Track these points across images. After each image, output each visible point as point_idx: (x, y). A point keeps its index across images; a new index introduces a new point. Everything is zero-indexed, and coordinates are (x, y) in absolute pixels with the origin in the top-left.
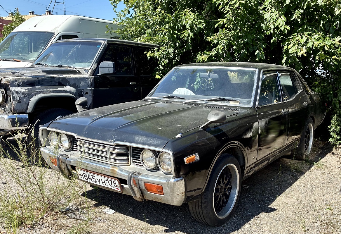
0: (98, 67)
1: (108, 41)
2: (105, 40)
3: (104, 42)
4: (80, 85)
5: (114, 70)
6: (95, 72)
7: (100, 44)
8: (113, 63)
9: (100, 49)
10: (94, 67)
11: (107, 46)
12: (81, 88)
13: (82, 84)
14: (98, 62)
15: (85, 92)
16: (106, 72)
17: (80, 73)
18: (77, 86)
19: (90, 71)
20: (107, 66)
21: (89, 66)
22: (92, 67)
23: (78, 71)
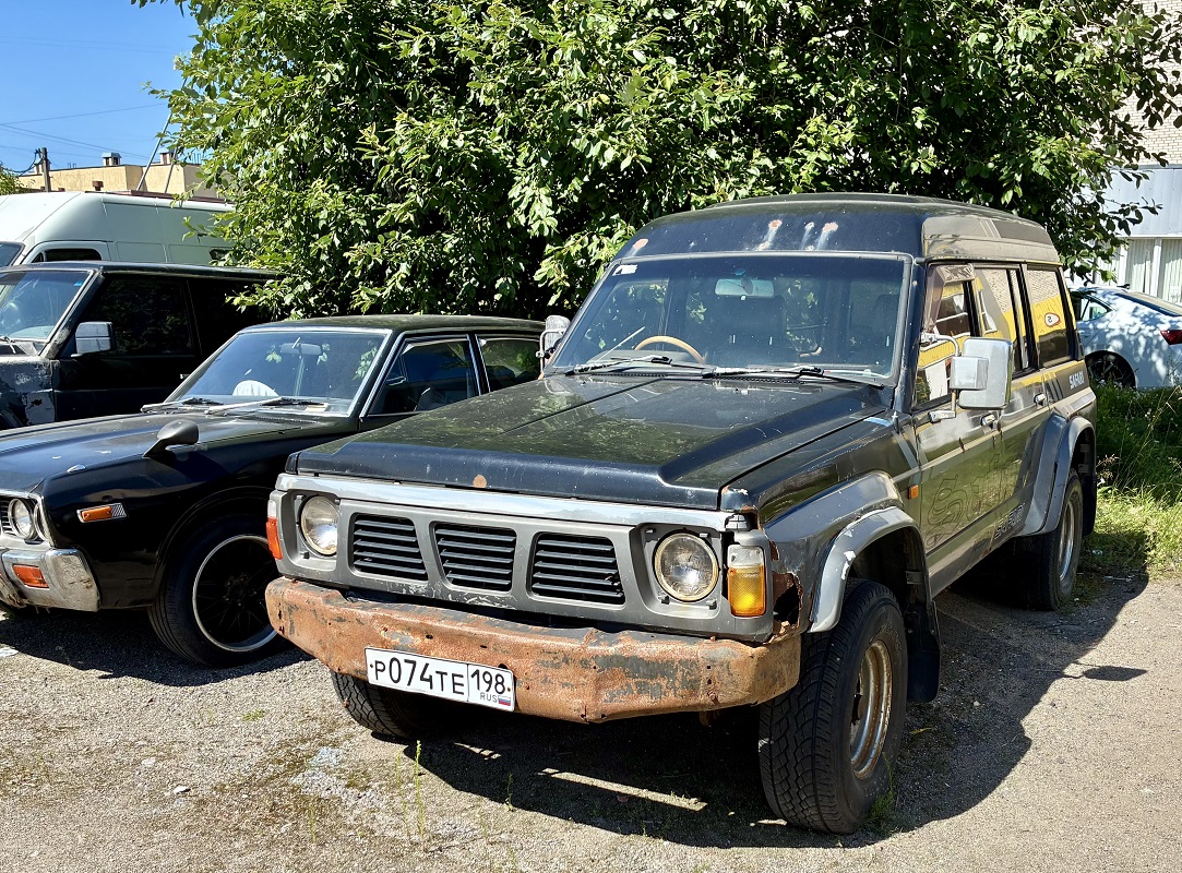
0: (71, 338)
1: (106, 268)
2: (98, 267)
3: (95, 272)
4: (14, 384)
5: (112, 342)
6: (64, 349)
7: (85, 275)
8: (109, 326)
9: (82, 290)
10: (61, 336)
11: (100, 281)
12: (19, 391)
13: (23, 380)
14: (72, 325)
15: (31, 399)
16: (94, 349)
17: (19, 352)
18: (7, 385)
19: (49, 347)
20: (94, 335)
21: (47, 334)
22: (56, 337)
23: (15, 347)
